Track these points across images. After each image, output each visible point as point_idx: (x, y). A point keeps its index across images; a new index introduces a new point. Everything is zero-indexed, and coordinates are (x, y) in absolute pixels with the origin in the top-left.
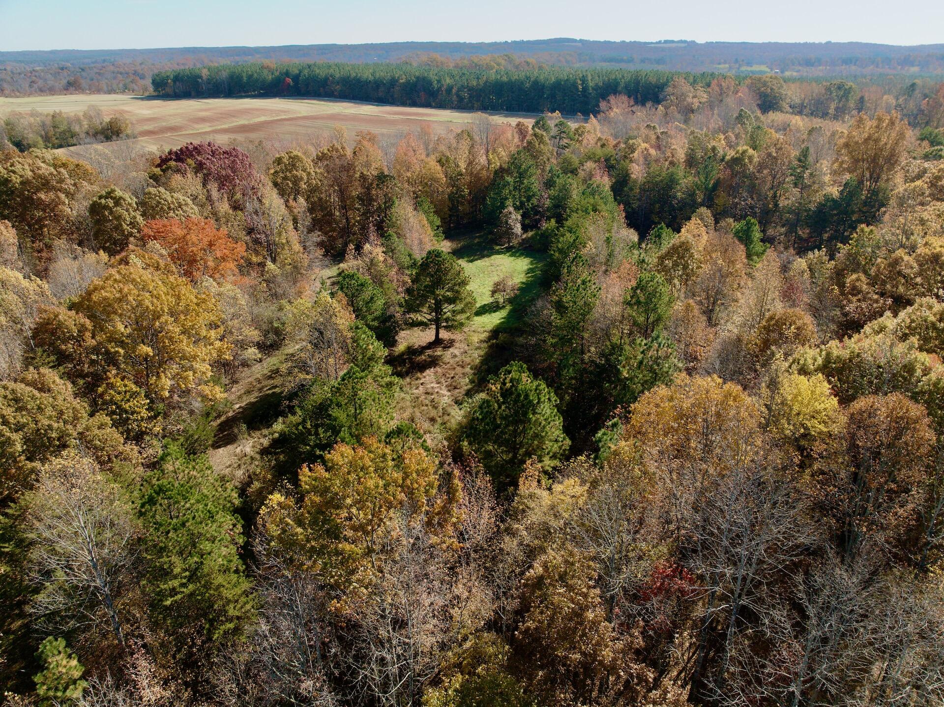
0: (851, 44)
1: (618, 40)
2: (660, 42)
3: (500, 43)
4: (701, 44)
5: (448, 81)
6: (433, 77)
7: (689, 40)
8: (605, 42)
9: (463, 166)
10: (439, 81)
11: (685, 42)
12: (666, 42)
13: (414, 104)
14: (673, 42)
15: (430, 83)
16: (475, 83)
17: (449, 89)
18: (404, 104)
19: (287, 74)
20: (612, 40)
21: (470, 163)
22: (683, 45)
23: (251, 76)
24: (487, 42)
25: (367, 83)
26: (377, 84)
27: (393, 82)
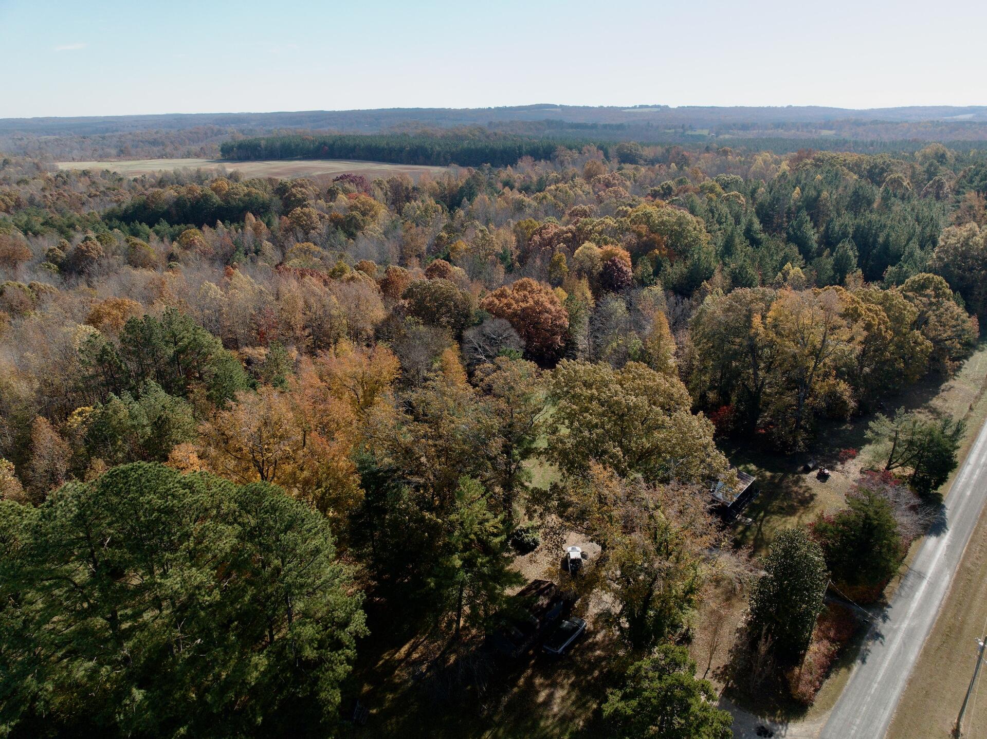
0: (810, 108)
1: (596, 105)
2: (635, 107)
3: (483, 110)
4: (674, 109)
5: (438, 148)
6: (427, 146)
7: (662, 105)
8: (584, 107)
9: (446, 185)
10: (432, 149)
11: (658, 107)
12: (641, 107)
13: (416, 164)
14: (647, 107)
15: (426, 150)
16: (454, 150)
17: (439, 153)
18: (408, 163)
19: (325, 144)
20: (591, 106)
21: (448, 184)
22: (656, 110)
23: (298, 145)
24: (471, 108)
25: (383, 149)
26: (391, 150)
27: (401, 150)
